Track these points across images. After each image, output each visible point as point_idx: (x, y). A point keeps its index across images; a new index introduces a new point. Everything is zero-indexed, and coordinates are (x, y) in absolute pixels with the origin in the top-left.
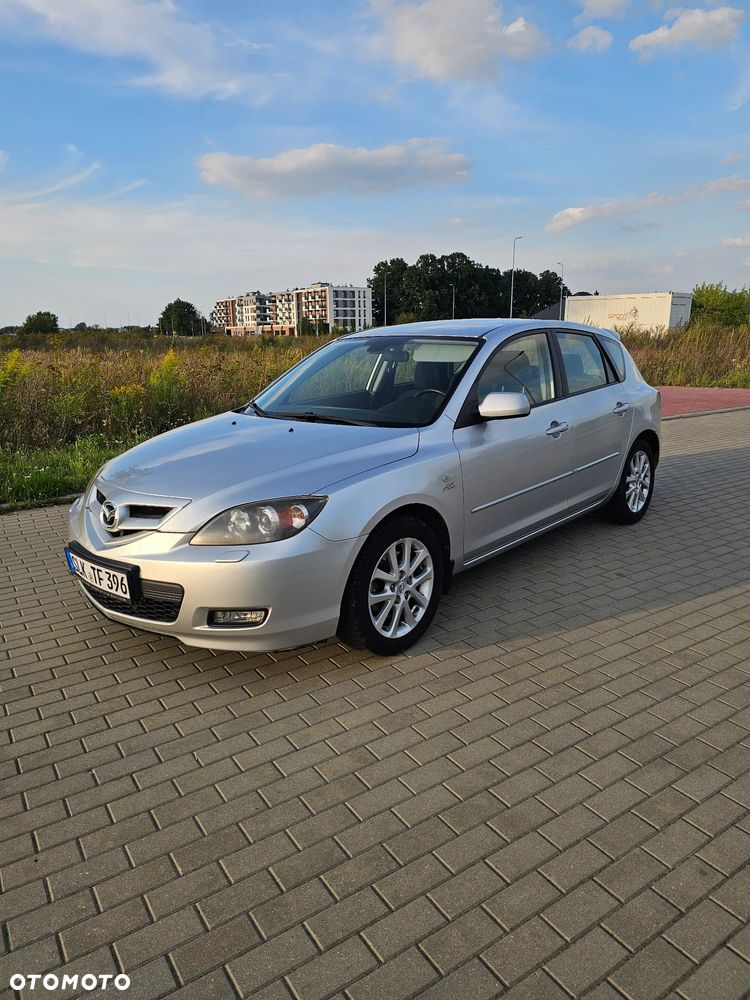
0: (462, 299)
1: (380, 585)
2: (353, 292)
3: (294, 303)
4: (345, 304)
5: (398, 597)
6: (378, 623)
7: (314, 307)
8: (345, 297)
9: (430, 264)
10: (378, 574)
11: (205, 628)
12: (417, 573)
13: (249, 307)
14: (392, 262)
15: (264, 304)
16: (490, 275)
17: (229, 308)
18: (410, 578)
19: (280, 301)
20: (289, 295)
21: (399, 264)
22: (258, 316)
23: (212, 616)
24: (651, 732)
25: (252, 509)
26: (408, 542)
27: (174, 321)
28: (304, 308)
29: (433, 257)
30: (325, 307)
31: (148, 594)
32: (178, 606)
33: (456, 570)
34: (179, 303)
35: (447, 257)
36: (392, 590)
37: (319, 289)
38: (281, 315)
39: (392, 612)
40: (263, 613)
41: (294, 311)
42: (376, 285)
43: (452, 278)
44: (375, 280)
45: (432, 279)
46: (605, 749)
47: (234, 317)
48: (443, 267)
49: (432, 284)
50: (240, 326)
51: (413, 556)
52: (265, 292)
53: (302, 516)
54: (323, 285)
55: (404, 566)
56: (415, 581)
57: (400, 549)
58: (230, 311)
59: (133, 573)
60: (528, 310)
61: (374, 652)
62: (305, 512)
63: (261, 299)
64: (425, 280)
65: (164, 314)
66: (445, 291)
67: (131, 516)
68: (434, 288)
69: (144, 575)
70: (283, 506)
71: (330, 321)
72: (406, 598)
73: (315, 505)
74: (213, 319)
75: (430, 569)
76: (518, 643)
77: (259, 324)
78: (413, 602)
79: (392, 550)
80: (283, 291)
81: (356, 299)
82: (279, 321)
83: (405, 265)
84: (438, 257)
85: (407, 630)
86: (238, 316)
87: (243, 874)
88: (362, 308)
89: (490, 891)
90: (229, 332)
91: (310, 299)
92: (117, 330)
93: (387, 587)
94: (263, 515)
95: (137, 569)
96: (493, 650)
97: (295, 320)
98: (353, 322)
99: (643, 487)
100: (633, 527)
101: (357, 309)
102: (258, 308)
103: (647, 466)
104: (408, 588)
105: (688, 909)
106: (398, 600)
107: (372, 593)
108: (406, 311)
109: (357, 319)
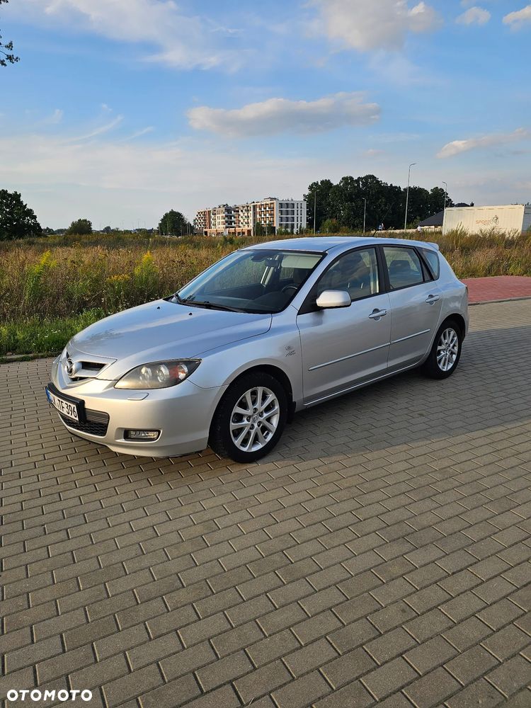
0: (371, 209)
1: (239, 418)
2: (293, 204)
3: (251, 212)
4: (287, 213)
5: (253, 425)
6: (237, 442)
7: (265, 215)
8: (288, 208)
9: (349, 184)
10: (237, 410)
11: (122, 441)
12: (268, 409)
13: (220, 215)
14: (322, 182)
15: (230, 213)
16: (394, 191)
17: (206, 216)
18: (262, 412)
19: (242, 211)
20: (248, 207)
21: (327, 184)
22: (226, 222)
23: (127, 434)
24: (403, 521)
25: (154, 366)
26: (260, 390)
27: (169, 225)
28: (258, 216)
29: (351, 178)
30: (273, 215)
31: (89, 418)
32: (107, 426)
33: (297, 409)
34: (172, 213)
35: (362, 178)
36: (248, 420)
37: (269, 202)
38: (242, 221)
39: (249, 433)
40: (156, 433)
41: (251, 218)
42: (309, 199)
43: (364, 193)
44: (309, 195)
45: (351, 195)
46: (367, 530)
47: (210, 222)
48: (359, 185)
49: (350, 198)
50: (213, 229)
51: (264, 398)
52: (231, 205)
53: (183, 372)
54: (272, 199)
55: (257, 406)
56: (265, 415)
57: (254, 393)
58: (207, 218)
59: (80, 405)
60: (420, 216)
61: (235, 461)
62: (186, 369)
63: (228, 210)
64: (345, 195)
65: (162, 220)
66: (360, 203)
67: (83, 368)
68: (351, 200)
69: (87, 406)
70: (174, 365)
71: (276, 225)
72: (259, 426)
73: (192, 365)
74: (195, 224)
75: (277, 407)
76: (334, 458)
77: (227, 227)
78: (264, 429)
79: (248, 394)
80: (244, 203)
81: (295, 209)
82: (241, 225)
83: (332, 184)
84: (355, 178)
85: (259, 446)
86: (213, 221)
88: (299, 216)
89: (264, 612)
90: (206, 233)
91: (263, 210)
92: (130, 232)
93: (245, 419)
94: (160, 371)
95: (83, 402)
96: (317, 462)
97: (251, 224)
98: (293, 226)
99: (452, 353)
100: (442, 381)
101: (295, 216)
102: (226, 216)
103: (456, 338)
104: (261, 419)
105: (386, 632)
106: (252, 427)
107: (233, 422)
108: (331, 218)
109: (295, 223)
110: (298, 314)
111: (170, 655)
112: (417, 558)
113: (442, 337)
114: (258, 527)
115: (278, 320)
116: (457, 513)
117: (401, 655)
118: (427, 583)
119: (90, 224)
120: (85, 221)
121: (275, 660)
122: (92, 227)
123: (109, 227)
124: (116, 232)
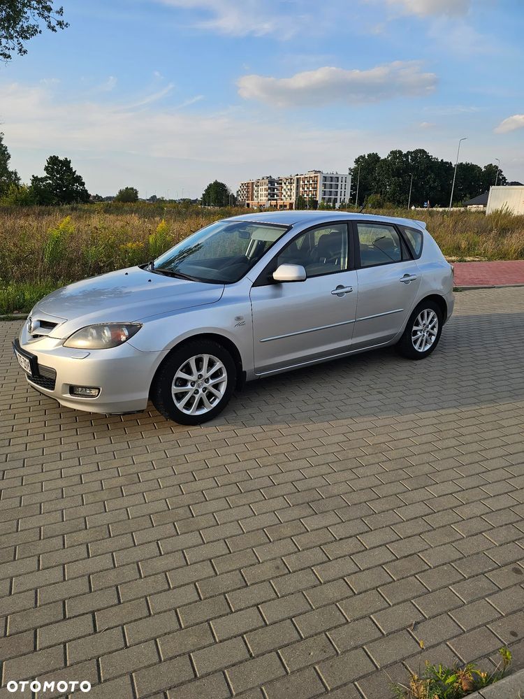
0: (420, 185)
1: (183, 382)
2: (338, 178)
3: (295, 185)
4: (331, 186)
5: (197, 390)
6: (180, 405)
7: (308, 188)
8: (332, 181)
9: (397, 158)
10: (180, 374)
11: (68, 396)
12: (214, 376)
13: (263, 187)
14: (369, 155)
15: (273, 185)
16: (445, 167)
17: (249, 188)
18: (208, 379)
19: (285, 183)
20: (291, 179)
21: (374, 157)
22: (269, 194)
23: (72, 389)
24: (315, 489)
25: (99, 328)
26: (206, 358)
27: (213, 196)
28: (301, 189)
29: (400, 152)
30: (316, 188)
31: (42, 373)
32: (54, 381)
33: (248, 379)
34: (216, 184)
35: (412, 153)
36: (192, 386)
37: (313, 175)
38: (284, 193)
39: (193, 398)
40: (97, 391)
41: (294, 191)
42: (354, 173)
43: (413, 168)
44: (355, 169)
45: (398, 169)
46: (276, 494)
47: (253, 194)
48: (407, 160)
49: (397, 173)
50: (256, 201)
51: (211, 364)
52: (275, 177)
53: (124, 335)
54: (316, 172)
55: (203, 372)
56: (211, 381)
57: (199, 360)
58: (250, 190)
59: (33, 360)
60: (470, 194)
61: (178, 422)
62: (126, 333)
63: (272, 182)
64: (393, 170)
65: (206, 191)
66: (408, 178)
67: (41, 326)
68: (399, 175)
69: (40, 362)
70: (116, 328)
71: (319, 199)
72: (204, 391)
73: (133, 330)
74: (238, 195)
75: (225, 375)
76: (274, 427)
77: (269, 200)
78: (210, 395)
79: (192, 361)
80: (288, 176)
81: (339, 183)
82: (283, 197)
83: (379, 158)
84: (404, 152)
85: (204, 411)
86: (255, 193)
87: (27, 528)
88: (343, 190)
89: (148, 556)
90: (248, 205)
91: (306, 183)
92: (175, 201)
93: (189, 384)
94: (104, 332)
95: (36, 358)
97: (294, 198)
98: (336, 200)
99: (431, 335)
100: (418, 362)
101: (339, 190)
102: (269, 188)
103: (436, 319)
104: (206, 385)
105: (252, 584)
106: (197, 392)
107: (176, 385)
108: (376, 193)
109: (339, 197)
110: (252, 286)
111: (50, 585)
112: (311, 523)
113: (419, 317)
114: (175, 483)
115: (230, 291)
116: (370, 486)
117: (257, 605)
118: (310, 545)
119: (136, 192)
120: (132, 189)
121: (141, 598)
122: (138, 195)
123: (155, 196)
124: (162, 201)
